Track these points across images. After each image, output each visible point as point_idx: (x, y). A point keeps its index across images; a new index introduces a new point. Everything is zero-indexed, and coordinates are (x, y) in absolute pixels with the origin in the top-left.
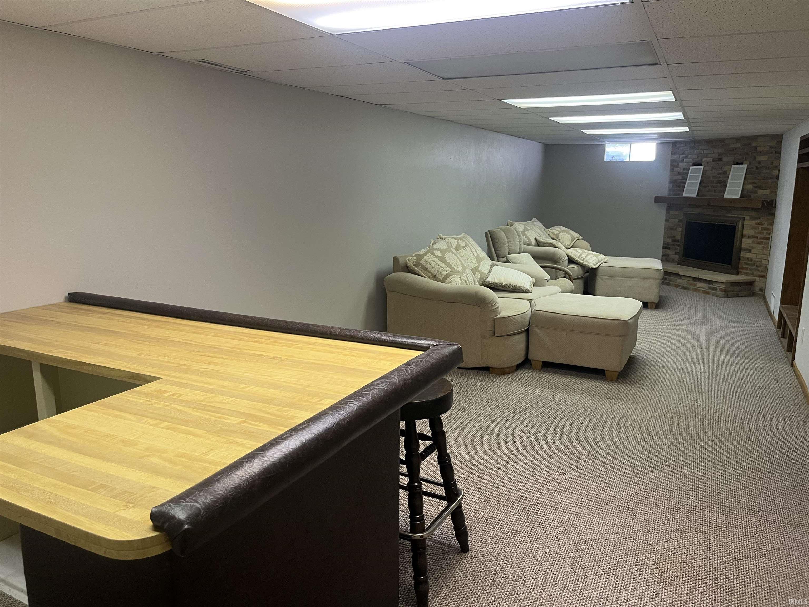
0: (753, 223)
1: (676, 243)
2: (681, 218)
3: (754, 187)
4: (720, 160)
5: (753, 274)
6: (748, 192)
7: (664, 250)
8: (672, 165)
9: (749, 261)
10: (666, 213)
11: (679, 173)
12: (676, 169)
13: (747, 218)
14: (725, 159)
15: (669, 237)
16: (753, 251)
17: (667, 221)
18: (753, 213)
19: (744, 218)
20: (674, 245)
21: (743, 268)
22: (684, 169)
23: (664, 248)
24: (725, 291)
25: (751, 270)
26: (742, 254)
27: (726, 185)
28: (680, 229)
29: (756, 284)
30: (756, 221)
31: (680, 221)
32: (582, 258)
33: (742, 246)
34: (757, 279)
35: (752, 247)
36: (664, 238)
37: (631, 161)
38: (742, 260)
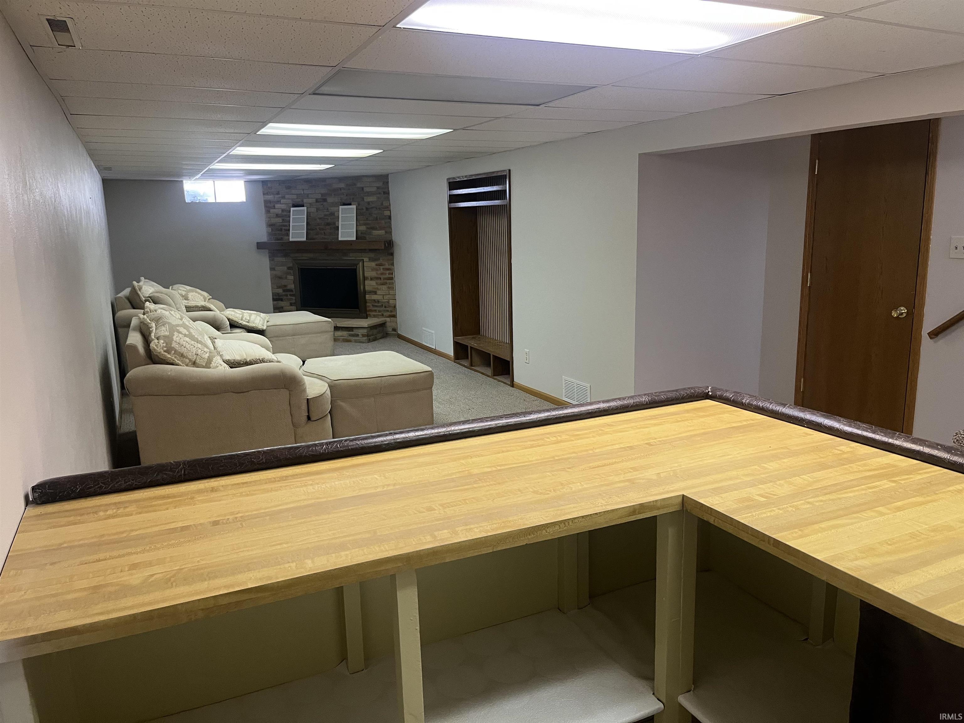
0: (373, 264)
1: (289, 293)
2: (291, 265)
3: (368, 228)
4: (325, 200)
5: (383, 315)
6: (362, 233)
7: (275, 302)
8: (266, 207)
9: (376, 302)
10: (270, 260)
11: (277, 216)
12: (272, 210)
13: (366, 259)
14: (330, 200)
15: (279, 287)
16: (379, 292)
17: (272, 269)
18: (372, 255)
19: (363, 260)
20: (287, 295)
21: (371, 311)
22: (283, 211)
23: (274, 300)
24: (368, 336)
25: (379, 311)
26: (367, 297)
27: (338, 227)
28: (291, 277)
29: (388, 324)
30: (377, 263)
31: (289, 268)
32: (246, 319)
33: (366, 289)
34: (388, 319)
35: (378, 289)
36: (272, 288)
37: (218, 201)
38: (369, 303)
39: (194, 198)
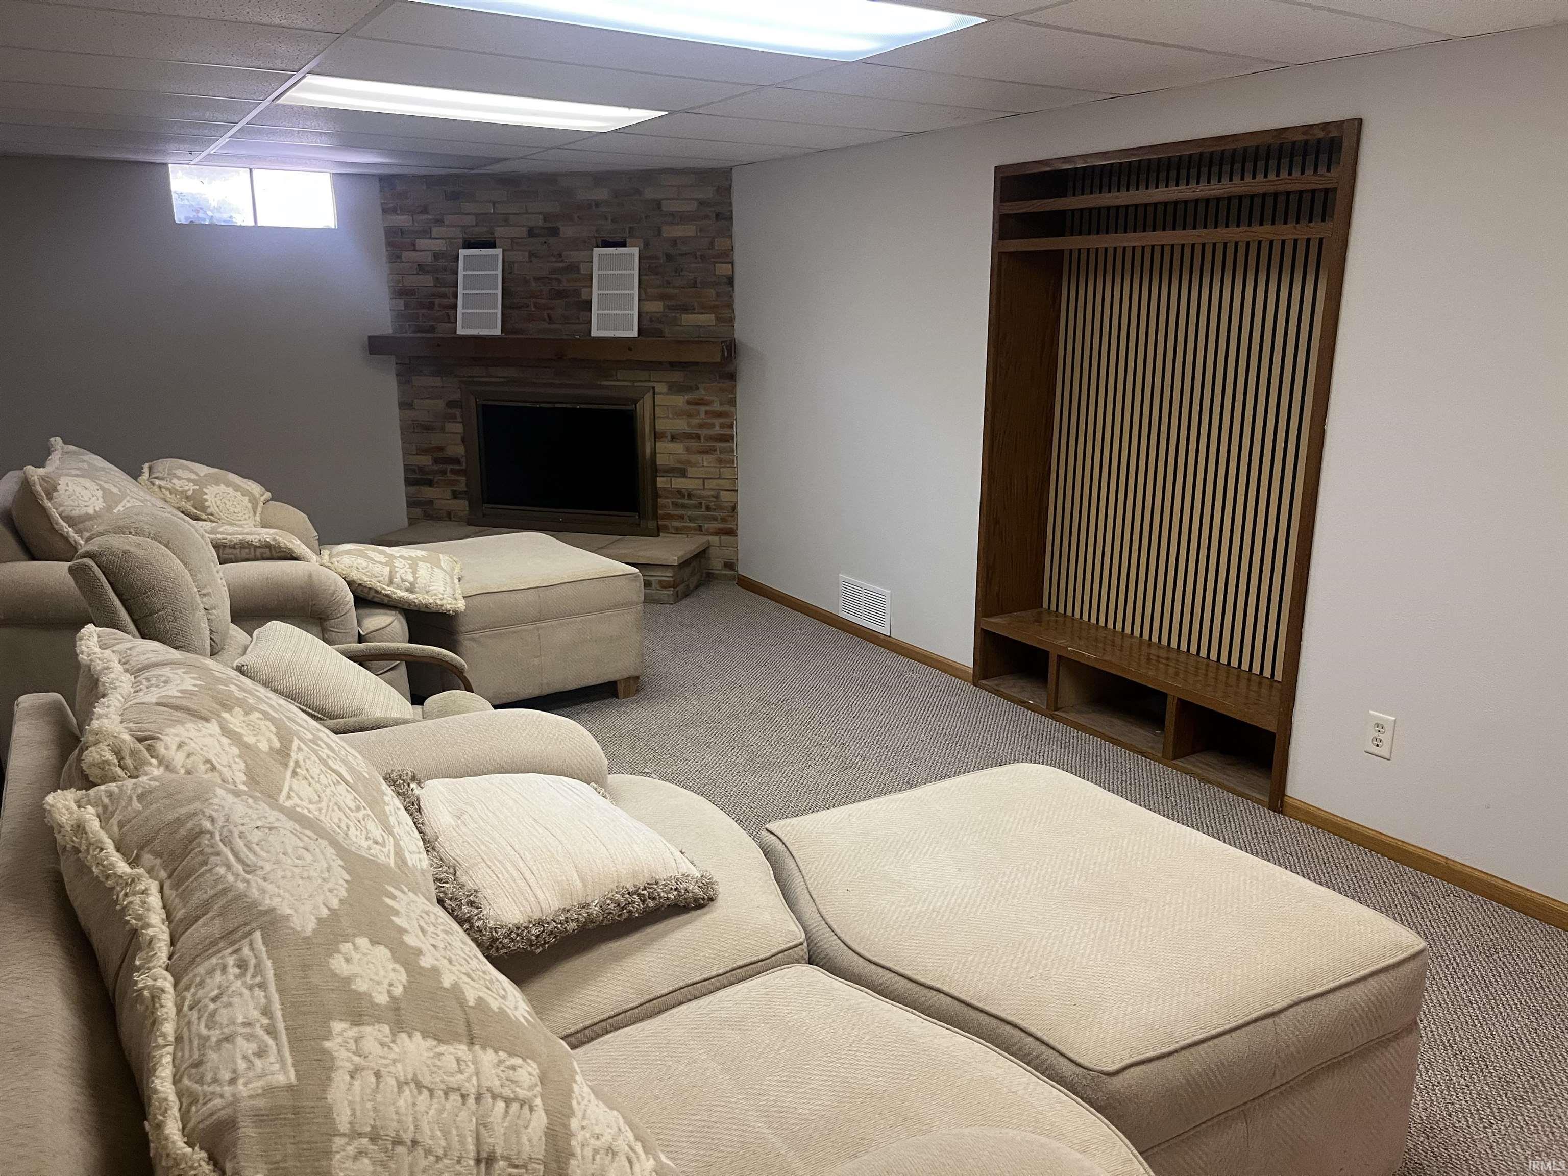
0: (680, 400)
1: (449, 467)
2: (457, 396)
3: (669, 308)
4: (554, 232)
5: (700, 528)
6: (651, 320)
7: (413, 489)
8: (389, 244)
9: (683, 497)
10: (400, 383)
11: (421, 268)
12: (407, 255)
13: (661, 388)
14: (568, 231)
15: (422, 451)
16: (691, 472)
17: (405, 405)
18: (677, 376)
19: (654, 388)
20: (444, 473)
21: (670, 517)
22: (436, 256)
23: (409, 482)
24: (674, 585)
25: (691, 519)
26: (661, 482)
27: (589, 303)
28: (458, 428)
29: (713, 551)
30: (688, 396)
31: (450, 404)
33: (658, 463)
34: (715, 540)
35: (689, 462)
36: (406, 453)
38: (667, 498)
39: (197, 211)
